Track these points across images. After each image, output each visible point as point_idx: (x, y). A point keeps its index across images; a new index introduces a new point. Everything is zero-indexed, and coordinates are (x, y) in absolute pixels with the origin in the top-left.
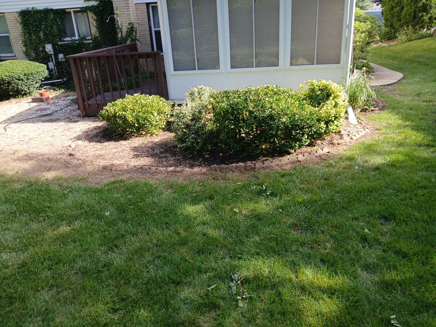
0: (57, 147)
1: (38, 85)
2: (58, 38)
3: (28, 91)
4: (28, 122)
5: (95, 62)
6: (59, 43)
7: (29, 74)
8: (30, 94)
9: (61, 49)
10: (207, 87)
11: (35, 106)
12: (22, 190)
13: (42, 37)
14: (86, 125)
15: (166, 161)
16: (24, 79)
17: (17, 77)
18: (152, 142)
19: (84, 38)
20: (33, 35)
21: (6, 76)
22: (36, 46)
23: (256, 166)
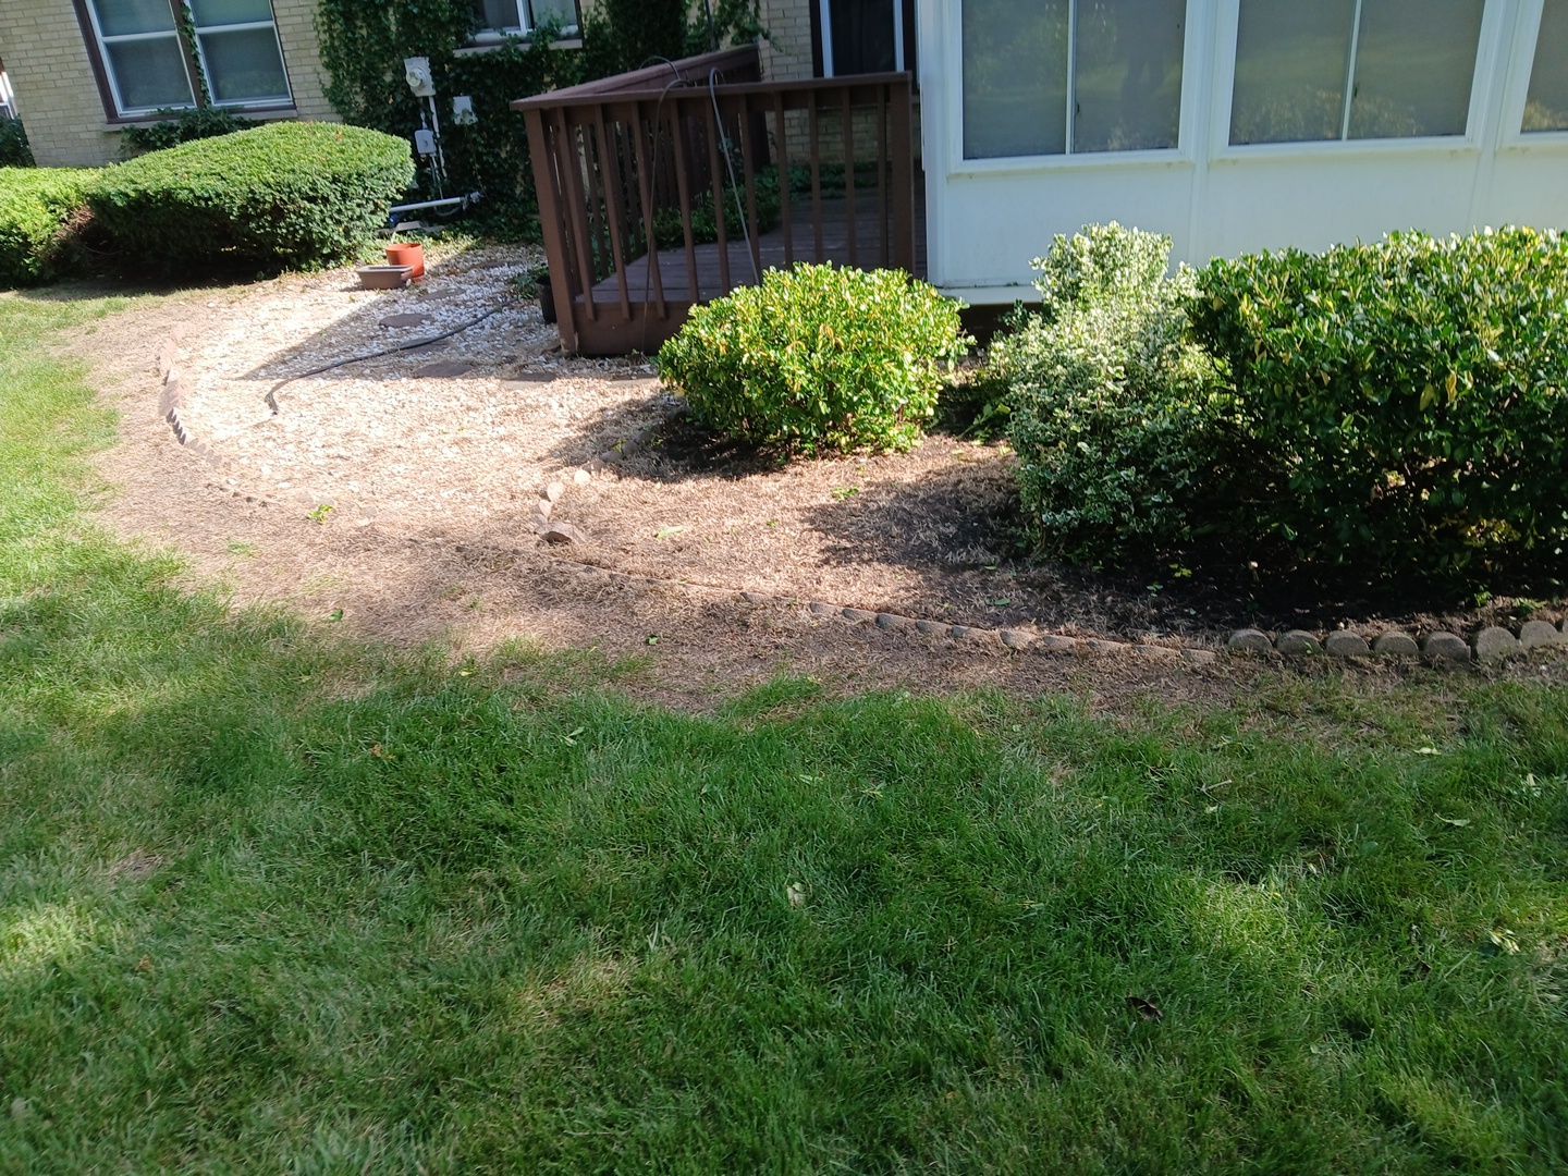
0: (486, 495)
1: (379, 219)
2: (452, 34)
3: (344, 242)
4: (356, 372)
5: (592, 127)
6: (458, 54)
7: (350, 176)
8: (351, 254)
9: (464, 78)
10: (1135, 230)
11: (375, 305)
12: (367, 717)
13: (393, 28)
14: (587, 395)
15: (984, 586)
16: (332, 198)
17: (306, 189)
18: (889, 486)
19: (551, 32)
20: (359, 23)
21: (268, 185)
22: (371, 66)
23: (1480, 648)
